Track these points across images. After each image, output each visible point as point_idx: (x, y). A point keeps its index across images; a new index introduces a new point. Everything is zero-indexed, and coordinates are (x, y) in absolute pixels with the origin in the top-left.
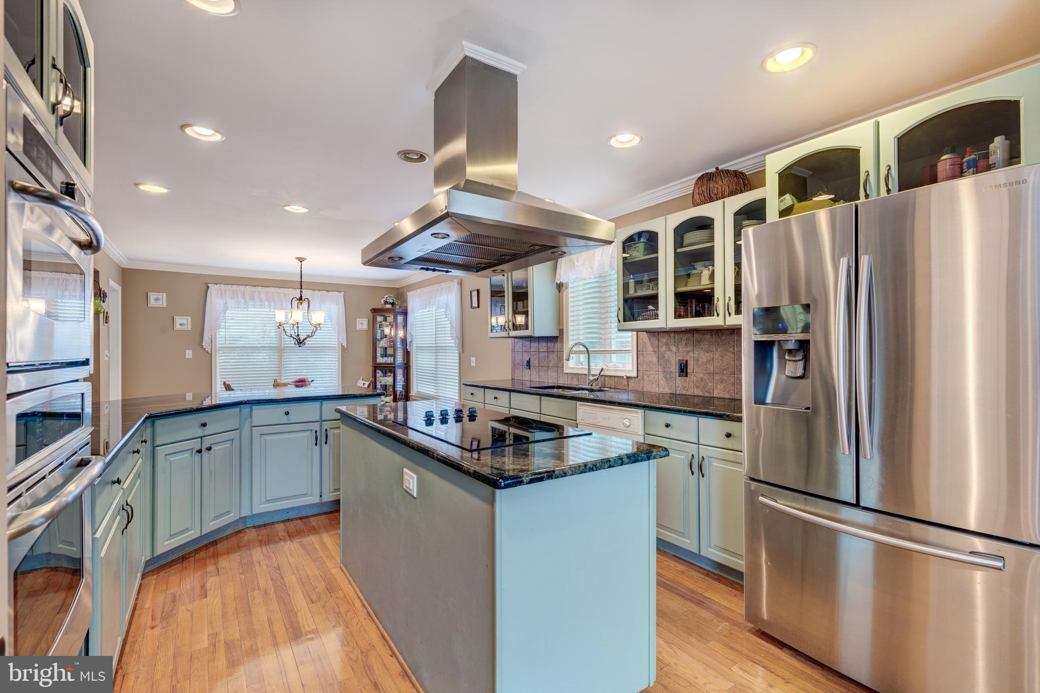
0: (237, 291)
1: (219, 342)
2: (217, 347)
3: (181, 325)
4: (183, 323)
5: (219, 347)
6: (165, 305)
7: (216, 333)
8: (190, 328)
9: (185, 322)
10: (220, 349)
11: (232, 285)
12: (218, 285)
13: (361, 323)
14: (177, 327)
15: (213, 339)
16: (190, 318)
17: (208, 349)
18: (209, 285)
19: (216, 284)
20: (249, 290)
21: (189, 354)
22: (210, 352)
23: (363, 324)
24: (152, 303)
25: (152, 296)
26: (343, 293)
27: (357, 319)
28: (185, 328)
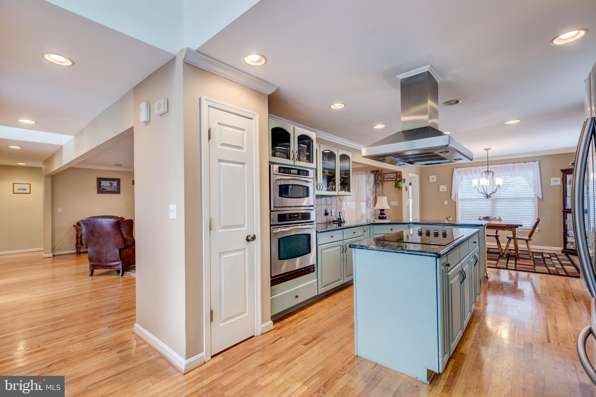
0: (467, 170)
1: (460, 196)
2: (459, 199)
3: (442, 189)
4: (443, 188)
5: (460, 199)
6: (436, 181)
7: (458, 192)
8: (446, 191)
9: (443, 187)
10: (460, 200)
11: (465, 167)
12: (458, 168)
13: (555, 181)
14: (441, 190)
15: (457, 196)
16: (446, 186)
17: (454, 200)
18: (454, 169)
19: (457, 168)
20: (474, 168)
21: (446, 203)
22: (455, 202)
23: (557, 181)
24: (431, 180)
25: (431, 177)
26: (537, 163)
27: (551, 178)
28: (444, 190)
